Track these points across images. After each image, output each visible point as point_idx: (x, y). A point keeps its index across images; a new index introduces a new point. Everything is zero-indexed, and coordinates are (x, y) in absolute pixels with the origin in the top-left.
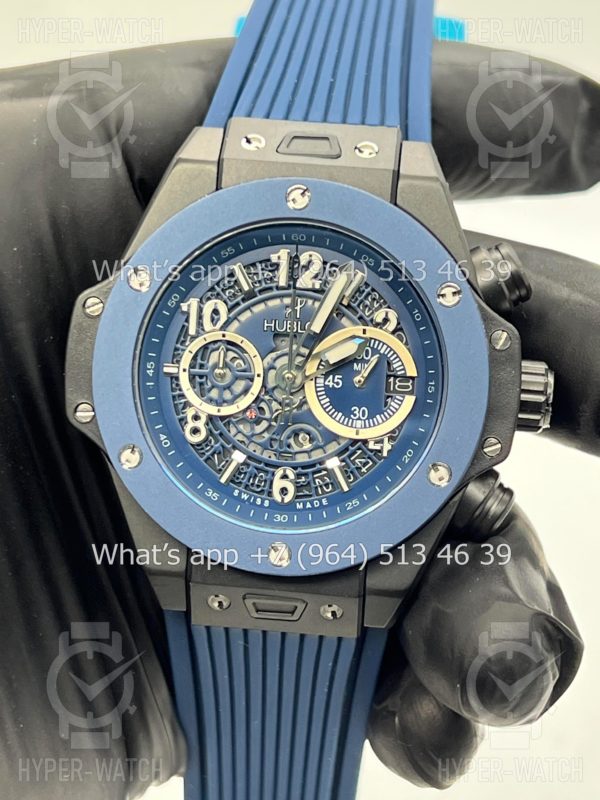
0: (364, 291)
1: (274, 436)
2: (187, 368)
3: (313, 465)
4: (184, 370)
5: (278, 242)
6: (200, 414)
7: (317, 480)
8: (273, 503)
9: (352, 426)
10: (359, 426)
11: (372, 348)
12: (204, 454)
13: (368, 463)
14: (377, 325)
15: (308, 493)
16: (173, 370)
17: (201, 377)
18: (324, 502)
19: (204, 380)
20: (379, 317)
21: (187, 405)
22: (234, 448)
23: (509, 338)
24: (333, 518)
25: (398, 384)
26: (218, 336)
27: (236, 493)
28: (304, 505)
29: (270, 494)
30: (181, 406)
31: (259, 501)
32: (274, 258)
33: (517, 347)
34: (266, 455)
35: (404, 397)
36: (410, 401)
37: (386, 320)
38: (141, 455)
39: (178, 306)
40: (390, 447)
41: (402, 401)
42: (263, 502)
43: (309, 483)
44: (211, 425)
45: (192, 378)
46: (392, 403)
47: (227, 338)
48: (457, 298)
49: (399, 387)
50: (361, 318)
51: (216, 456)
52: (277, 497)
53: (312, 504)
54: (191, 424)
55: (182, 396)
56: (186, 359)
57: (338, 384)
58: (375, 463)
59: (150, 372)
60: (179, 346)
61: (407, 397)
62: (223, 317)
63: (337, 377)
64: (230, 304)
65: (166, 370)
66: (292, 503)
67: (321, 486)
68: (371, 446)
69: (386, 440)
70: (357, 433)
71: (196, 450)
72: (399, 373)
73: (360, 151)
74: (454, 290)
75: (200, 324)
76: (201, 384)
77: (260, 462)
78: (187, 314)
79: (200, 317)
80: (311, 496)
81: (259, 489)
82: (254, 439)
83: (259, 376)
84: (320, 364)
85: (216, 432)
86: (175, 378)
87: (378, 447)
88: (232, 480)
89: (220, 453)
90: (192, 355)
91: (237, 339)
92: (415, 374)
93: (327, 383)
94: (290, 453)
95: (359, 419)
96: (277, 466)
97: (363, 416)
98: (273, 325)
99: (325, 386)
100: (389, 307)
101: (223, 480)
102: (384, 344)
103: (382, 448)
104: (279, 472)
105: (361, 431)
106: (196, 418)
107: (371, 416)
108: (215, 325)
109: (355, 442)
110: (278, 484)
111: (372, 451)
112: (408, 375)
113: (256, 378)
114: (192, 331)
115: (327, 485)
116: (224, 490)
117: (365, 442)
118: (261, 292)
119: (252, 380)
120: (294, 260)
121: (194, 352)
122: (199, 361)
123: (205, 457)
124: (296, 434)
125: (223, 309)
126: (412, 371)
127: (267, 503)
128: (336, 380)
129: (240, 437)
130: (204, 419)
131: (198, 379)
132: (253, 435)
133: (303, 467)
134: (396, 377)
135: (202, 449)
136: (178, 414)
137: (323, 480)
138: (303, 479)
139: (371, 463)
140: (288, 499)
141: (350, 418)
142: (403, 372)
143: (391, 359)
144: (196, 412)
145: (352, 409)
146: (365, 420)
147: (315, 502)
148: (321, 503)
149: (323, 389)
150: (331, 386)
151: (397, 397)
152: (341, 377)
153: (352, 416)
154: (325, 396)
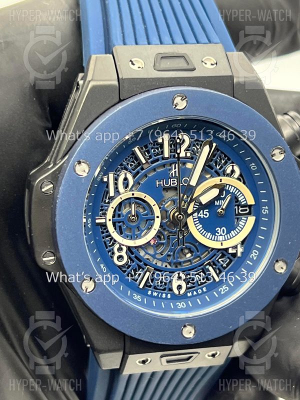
1: (169, 253)
2: (111, 218)
4: (110, 220)
6: (122, 246)
8: (173, 295)
9: (217, 241)
10: (221, 239)
12: (126, 271)
13: (227, 261)
14: (227, 175)
15: (193, 285)
16: (103, 221)
17: (119, 222)
18: (204, 289)
19: (121, 224)
20: (229, 171)
22: (146, 265)
24: (214, 301)
25: (240, 209)
26: (129, 195)
27: (150, 293)
28: (192, 293)
29: (171, 290)
30: (108, 242)
31: (164, 296)
32: (160, 140)
34: (164, 266)
35: (247, 218)
36: (252, 220)
37: (233, 171)
38: (95, 282)
39: (102, 179)
40: (242, 250)
41: (246, 220)
42: (166, 296)
44: (129, 253)
45: (114, 224)
47: (135, 196)
48: (283, 156)
49: (242, 211)
50: (215, 171)
52: (176, 292)
53: (197, 292)
54: (117, 254)
55: (110, 235)
56: (110, 212)
57: (206, 215)
58: (231, 260)
59: (90, 225)
60: (103, 204)
62: (131, 182)
63: (205, 211)
64: (133, 172)
65: (97, 221)
66: (185, 293)
68: (230, 251)
70: (221, 245)
71: (121, 269)
72: (243, 203)
73: (206, 63)
74: (281, 151)
75: (116, 188)
76: (120, 227)
78: (107, 184)
79: (116, 184)
80: (195, 287)
81: (161, 288)
82: (157, 256)
83: (158, 217)
84: (195, 204)
85: (133, 256)
86: (104, 226)
87: (234, 251)
88: (145, 285)
89: (136, 269)
90: (114, 209)
91: (142, 195)
92: (253, 203)
93: (199, 215)
95: (221, 235)
96: (173, 272)
97: (223, 233)
98: (162, 183)
99: (199, 218)
100: (233, 163)
101: (141, 286)
102: (232, 186)
103: (237, 251)
105: (223, 243)
106: (120, 249)
107: (228, 232)
108: (126, 188)
109: (219, 250)
111: (230, 254)
112: (249, 204)
113: (156, 219)
114: (112, 193)
116: (142, 292)
117: (227, 250)
118: (153, 162)
119: (154, 220)
121: (114, 208)
122: (117, 212)
124: (182, 250)
125: (130, 176)
126: (251, 201)
127: (169, 296)
128: (205, 213)
129: (147, 256)
130: (125, 249)
131: (118, 224)
132: (155, 254)
133: (189, 270)
135: (125, 268)
136: (107, 248)
140: (182, 291)
141: (215, 235)
142: (245, 202)
143: (237, 195)
144: (120, 246)
145: (217, 230)
146: (224, 236)
147: (199, 291)
148: (202, 290)
149: (197, 219)
150: (202, 217)
151: (243, 218)
152: (207, 210)
153: (217, 234)
154: (199, 224)
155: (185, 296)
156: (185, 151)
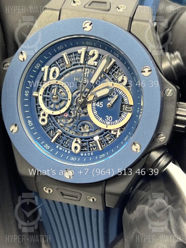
0: (115, 68)
1: (74, 125)
3: (89, 139)
4: (41, 95)
5: (81, 45)
6: (46, 114)
7: (90, 145)
8: (71, 152)
9: (105, 124)
10: (108, 124)
11: (116, 92)
12: (46, 130)
13: (111, 139)
14: (119, 82)
15: (86, 149)
16: (36, 95)
17: (48, 98)
18: (92, 154)
19: (49, 100)
20: (120, 79)
21: (41, 109)
22: (58, 128)
23: (172, 92)
24: (93, 161)
25: (126, 108)
26: (55, 82)
27: (57, 147)
28: (84, 154)
29: (71, 149)
30: (39, 110)
31: (66, 151)
32: (79, 52)
33: (175, 96)
34: (71, 133)
35: (127, 113)
36: (129, 115)
37: (123, 81)
38: (18, 128)
39: (40, 69)
40: (120, 134)
41: (126, 115)
42: (67, 151)
43: (87, 145)
44: (50, 119)
45: (44, 99)
46: (123, 116)
47: (58, 83)
48: (150, 73)
49: (127, 109)
50: (113, 79)
51: (51, 131)
52: (73, 150)
53: (87, 154)
54: (42, 117)
55: (39, 106)
56: (42, 91)
57: (101, 105)
58: (114, 140)
59: (27, 95)
60: (40, 85)
61: (128, 113)
62: (58, 75)
63: (101, 103)
64: (61, 69)
65: (34, 94)
66: (79, 153)
67: (92, 147)
68: (112, 132)
69: (119, 130)
70: (107, 127)
71: (44, 128)
72: (126, 103)
73: (119, 9)
74: (149, 70)
76: (48, 101)
77: (68, 135)
78: (44, 72)
79: (48, 75)
80: (87, 151)
81: (67, 146)
82: (67, 125)
84: (94, 97)
85: (52, 121)
86: (37, 98)
87: (115, 133)
88: (56, 141)
89: (53, 130)
90: (44, 89)
91: (62, 84)
92: (133, 104)
93: (96, 105)
94: (80, 132)
95: (108, 121)
96: (75, 138)
97: (110, 120)
98: (77, 79)
99: (96, 106)
100: (125, 75)
101: (52, 141)
102: (121, 90)
103: (117, 134)
104: (75, 140)
105: (108, 126)
106: (44, 115)
107: (114, 120)
108: (54, 78)
109: (106, 130)
110: (74, 145)
111: (113, 135)
112: (130, 104)
113: (68, 101)
114: (45, 79)
115: (94, 147)
116: (53, 145)
117: (110, 131)
118: (74, 65)
119: (67, 101)
120: (87, 53)
122: (48, 92)
123: (47, 131)
124: (83, 125)
125: (58, 71)
126: (131, 103)
127: (69, 152)
128: (100, 104)
129: (61, 124)
130: (47, 116)
131: (46, 99)
132: (66, 124)
133: (85, 139)
134: (126, 105)
135: (46, 128)
136: (37, 113)
137: (93, 145)
138: (85, 144)
139: (113, 140)
140: (78, 151)
141: (105, 120)
142: (128, 103)
143: (124, 97)
144: (44, 113)
145: (106, 117)
146: (111, 122)
147: (88, 153)
148: (90, 154)
149: (95, 107)
150: (98, 106)
151: (125, 113)
152: (102, 103)
153: (106, 119)
154: (95, 110)
155: (79, 154)
156: (94, 61)
